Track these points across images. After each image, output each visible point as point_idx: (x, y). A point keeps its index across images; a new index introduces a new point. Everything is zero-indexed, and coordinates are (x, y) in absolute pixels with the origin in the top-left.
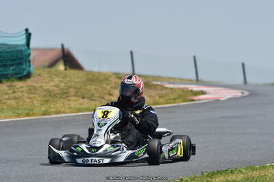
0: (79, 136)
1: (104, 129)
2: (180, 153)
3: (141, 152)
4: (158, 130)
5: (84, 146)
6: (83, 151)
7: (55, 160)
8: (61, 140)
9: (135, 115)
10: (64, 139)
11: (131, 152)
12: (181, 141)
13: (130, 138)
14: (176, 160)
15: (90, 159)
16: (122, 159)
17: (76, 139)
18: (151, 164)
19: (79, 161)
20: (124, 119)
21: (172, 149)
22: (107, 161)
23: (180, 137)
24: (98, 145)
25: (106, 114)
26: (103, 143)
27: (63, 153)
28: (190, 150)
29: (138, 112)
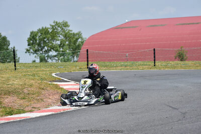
1: (84, 89)
2: (120, 98)
3: (101, 99)
5: (76, 97)
6: (75, 99)
8: (66, 95)
9: (98, 81)
11: (97, 99)
12: (120, 92)
14: (118, 101)
15: (78, 103)
16: (93, 103)
18: (106, 104)
19: (74, 104)
20: (94, 84)
21: (116, 96)
22: (86, 103)
23: (120, 90)
24: (81, 97)
25: (85, 82)
26: (84, 95)
27: (66, 101)
28: (124, 96)
29: (98, 79)
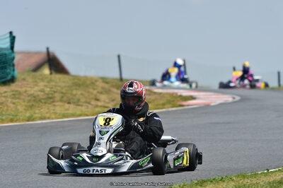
0: (79, 145)
1: (106, 137)
2: (185, 162)
3: (145, 162)
4: (163, 138)
5: (85, 155)
6: (84, 160)
7: (54, 170)
8: (61, 149)
9: (139, 123)
10: (64, 147)
11: (134, 161)
12: (187, 149)
13: (134, 146)
14: (181, 169)
15: (91, 169)
16: (125, 169)
17: (76, 147)
18: (155, 174)
19: (80, 171)
21: (178, 158)
22: (109, 171)
23: (186, 145)
24: (100, 154)
25: (108, 121)
26: (105, 152)
27: (62, 163)
28: (196, 158)
29: (141, 120)
